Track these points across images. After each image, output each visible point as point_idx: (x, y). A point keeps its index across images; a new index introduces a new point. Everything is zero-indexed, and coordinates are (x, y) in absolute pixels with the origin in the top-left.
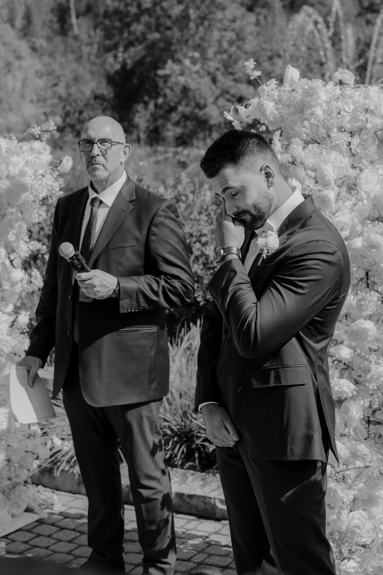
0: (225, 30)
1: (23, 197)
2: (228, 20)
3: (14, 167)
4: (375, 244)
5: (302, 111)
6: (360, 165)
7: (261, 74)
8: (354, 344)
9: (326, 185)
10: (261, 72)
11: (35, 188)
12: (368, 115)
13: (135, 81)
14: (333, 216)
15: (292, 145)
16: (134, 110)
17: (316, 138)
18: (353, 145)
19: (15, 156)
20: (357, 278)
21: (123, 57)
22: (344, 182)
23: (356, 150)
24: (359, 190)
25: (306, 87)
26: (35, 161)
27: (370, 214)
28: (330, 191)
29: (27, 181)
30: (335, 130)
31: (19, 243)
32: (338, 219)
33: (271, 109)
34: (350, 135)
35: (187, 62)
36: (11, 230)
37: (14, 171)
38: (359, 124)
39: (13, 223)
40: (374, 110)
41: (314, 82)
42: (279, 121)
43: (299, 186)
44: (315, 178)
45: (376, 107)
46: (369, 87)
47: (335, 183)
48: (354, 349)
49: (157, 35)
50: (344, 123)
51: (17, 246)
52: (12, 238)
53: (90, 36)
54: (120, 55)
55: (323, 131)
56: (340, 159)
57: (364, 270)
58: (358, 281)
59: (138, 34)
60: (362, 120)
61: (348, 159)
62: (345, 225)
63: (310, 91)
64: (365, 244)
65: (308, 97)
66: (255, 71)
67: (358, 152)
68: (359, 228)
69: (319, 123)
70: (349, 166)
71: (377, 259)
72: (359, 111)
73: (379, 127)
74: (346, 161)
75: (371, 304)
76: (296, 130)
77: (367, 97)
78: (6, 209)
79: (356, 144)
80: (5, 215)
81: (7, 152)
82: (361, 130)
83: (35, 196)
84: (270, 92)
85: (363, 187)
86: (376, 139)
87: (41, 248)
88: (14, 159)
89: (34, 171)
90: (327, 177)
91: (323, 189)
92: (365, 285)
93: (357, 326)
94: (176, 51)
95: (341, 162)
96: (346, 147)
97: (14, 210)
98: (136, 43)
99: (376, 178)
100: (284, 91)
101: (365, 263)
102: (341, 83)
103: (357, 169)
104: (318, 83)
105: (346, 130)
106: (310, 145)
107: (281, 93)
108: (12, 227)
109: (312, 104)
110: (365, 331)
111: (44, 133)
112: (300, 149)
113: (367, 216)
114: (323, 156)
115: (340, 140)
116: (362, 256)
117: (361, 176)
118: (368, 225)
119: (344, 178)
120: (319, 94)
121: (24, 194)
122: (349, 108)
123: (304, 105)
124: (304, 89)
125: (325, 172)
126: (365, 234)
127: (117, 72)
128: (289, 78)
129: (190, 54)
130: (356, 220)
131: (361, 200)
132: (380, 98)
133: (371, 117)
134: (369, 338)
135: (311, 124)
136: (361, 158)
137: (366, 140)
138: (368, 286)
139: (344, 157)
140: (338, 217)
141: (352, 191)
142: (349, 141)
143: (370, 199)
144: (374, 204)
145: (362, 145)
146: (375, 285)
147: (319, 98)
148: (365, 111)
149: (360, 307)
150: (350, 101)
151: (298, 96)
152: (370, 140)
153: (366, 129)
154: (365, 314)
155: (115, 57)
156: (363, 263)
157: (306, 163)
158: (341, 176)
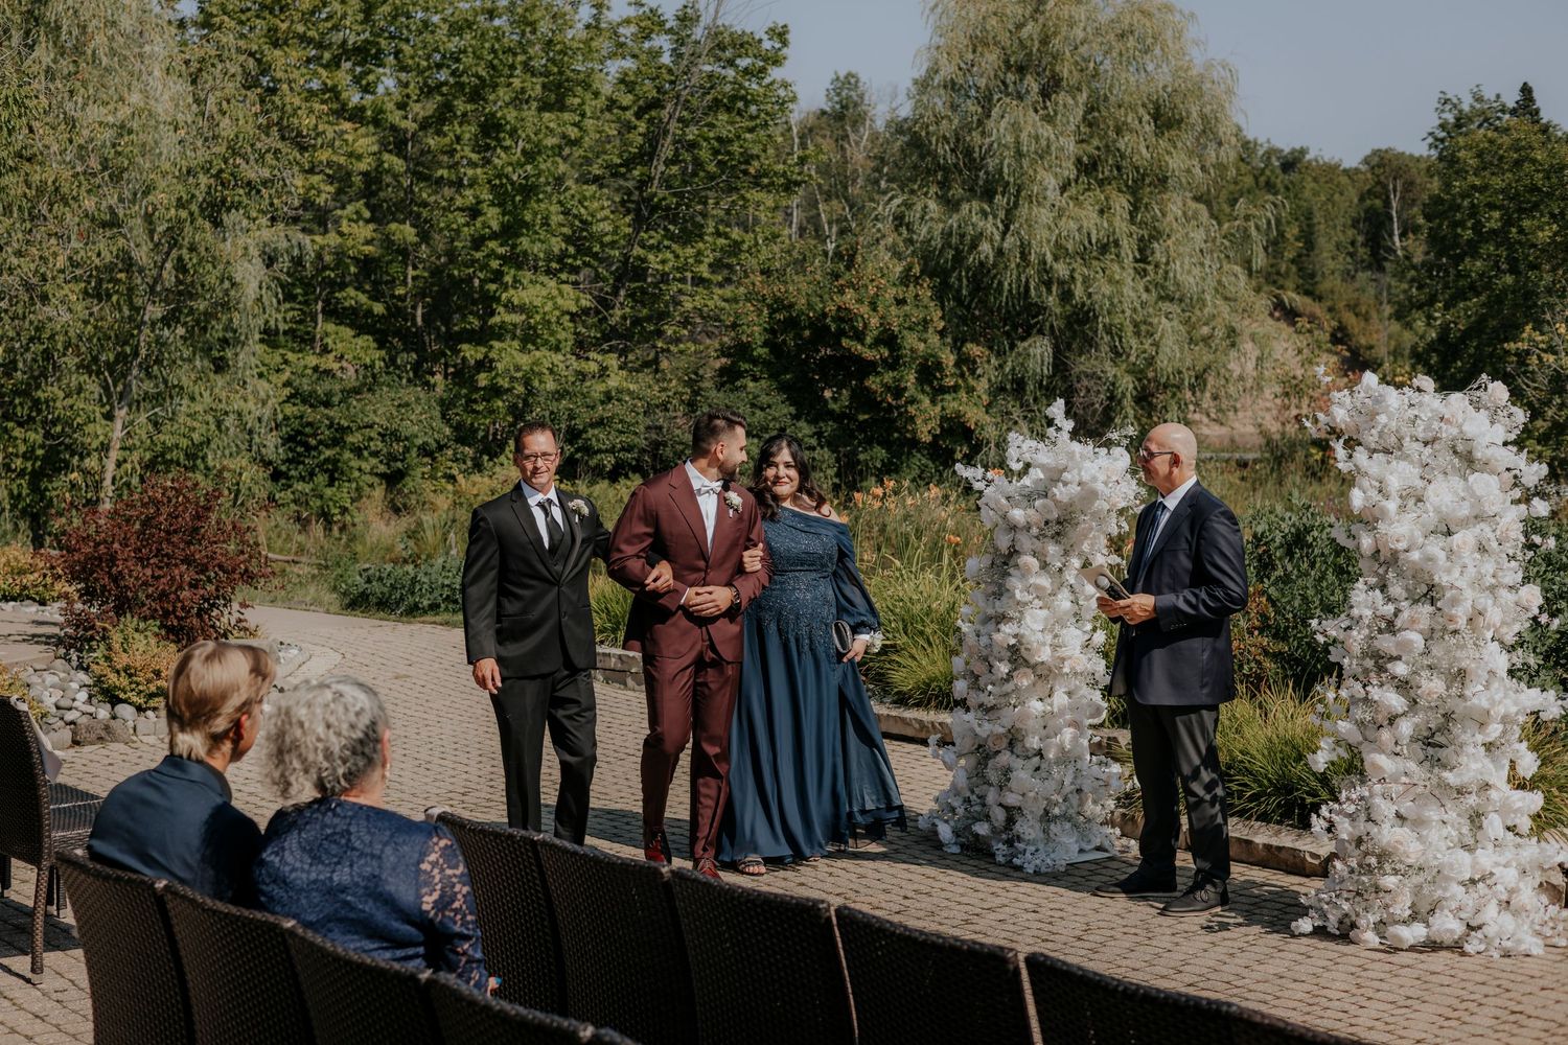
1: (1096, 505)
3: (1086, 472)
4: (1432, 558)
5: (1370, 419)
6: (1430, 477)
9: (1389, 496)
11: (1108, 495)
12: (1443, 424)
14: (1391, 527)
15: (1356, 454)
17: (1386, 447)
18: (1425, 455)
19: (1088, 462)
20: (1418, 594)
21: (1442, 318)
22: (1409, 494)
23: (1426, 461)
24: (1426, 502)
25: (1381, 394)
26: (1109, 467)
27: (1436, 528)
28: (1392, 502)
29: (1100, 488)
30: (1408, 439)
32: (1395, 530)
34: (1423, 445)
36: (1085, 539)
37: (1086, 477)
38: (1434, 433)
39: (1088, 533)
40: (1450, 419)
41: (1388, 389)
43: (1361, 496)
44: (1379, 489)
45: (1453, 416)
46: (1452, 395)
47: (1399, 495)
50: (1417, 432)
55: (1393, 439)
56: (1409, 469)
58: (1420, 596)
59: (1474, 276)
60: (1437, 429)
61: (1417, 469)
62: (1404, 537)
63: (1383, 398)
64: (1423, 557)
67: (1429, 463)
68: (1421, 540)
69: (1390, 432)
70: (1417, 477)
71: (1437, 573)
72: (1435, 420)
73: (1453, 437)
74: (1415, 472)
75: (1425, 617)
77: (1447, 405)
78: (1079, 517)
79: (1428, 454)
80: (1079, 523)
81: (1080, 457)
82: (1435, 440)
83: (1114, 505)
84: (1342, 399)
85: (1431, 500)
86: (1449, 450)
88: (1087, 464)
89: (1107, 477)
90: (1391, 488)
91: (1384, 500)
92: (1428, 601)
93: (1407, 638)
95: (1409, 473)
96: (1417, 457)
97: (1087, 519)
98: (1470, 294)
99: (1446, 490)
100: (1357, 398)
102: (1419, 390)
103: (1426, 480)
104: (1394, 391)
105: (1419, 439)
106: (1377, 455)
107: (1354, 401)
110: (1411, 642)
112: (1365, 458)
113: (1432, 529)
114: (1390, 466)
115: (1411, 450)
116: (1420, 569)
117: (1429, 488)
118: (1430, 539)
119: (1411, 489)
121: (1098, 502)
122: (1425, 417)
123: (1375, 413)
125: (1390, 483)
126: (1424, 548)
128: (1365, 384)
130: (1418, 533)
131: (1428, 512)
133: (1446, 427)
135: (1380, 433)
136: (1432, 469)
137: (1439, 451)
139: (1413, 467)
140: (1396, 528)
141: (1418, 504)
142: (1422, 451)
143: (1437, 512)
144: (1442, 518)
145: (1435, 456)
146: (1436, 601)
148: (1441, 420)
149: (1412, 620)
150: (1428, 409)
152: (1444, 450)
153: (1440, 439)
154: (1416, 627)
158: (1407, 487)
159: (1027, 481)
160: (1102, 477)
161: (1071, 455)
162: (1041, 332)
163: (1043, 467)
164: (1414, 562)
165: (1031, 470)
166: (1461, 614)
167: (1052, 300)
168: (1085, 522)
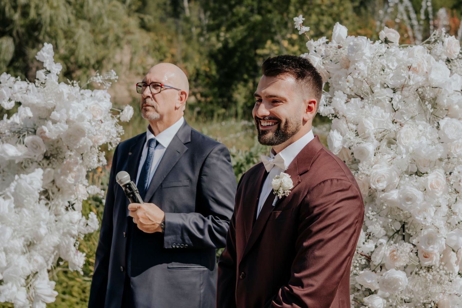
0: (323, 15)
1: (81, 142)
2: (326, 6)
3: (74, 111)
4: (410, 197)
5: (347, 67)
6: (400, 121)
7: (309, 30)
8: (387, 294)
9: (366, 138)
10: (309, 28)
11: (92, 133)
12: (410, 73)
13: (236, 60)
14: (370, 168)
15: (334, 98)
16: (234, 87)
17: (360, 93)
18: (395, 100)
19: (75, 102)
20: (393, 230)
21: (225, 36)
22: (384, 136)
23: (397, 106)
24: (399, 144)
25: (352, 43)
26: (94, 107)
27: (408, 168)
28: (370, 143)
29: (85, 126)
30: (379, 86)
31: (78, 186)
32: (375, 171)
33: (318, 64)
34: (392, 91)
35: (285, 43)
36: (70, 173)
37: (73, 116)
38: (402, 81)
39: (72, 167)
40: (416, 68)
41: (359, 39)
42: (325, 75)
43: (340, 138)
44: (356, 131)
45: (419, 66)
46: (414, 47)
47: (375, 137)
48: (387, 299)
49: (258, 18)
50: (387, 79)
51: (76, 189)
52: (71, 181)
53: (200, 19)
54: (222, 34)
55: (366, 86)
56: (382, 113)
57: (400, 222)
58: (394, 233)
59: (241, 15)
60: (404, 77)
61: (389, 114)
62: (382, 177)
63: (355, 47)
64: (401, 196)
65: (353, 53)
66: (303, 27)
67: (399, 108)
68: (397, 180)
69: (363, 79)
70: (390, 121)
71: (412, 211)
72: (403, 69)
73: (421, 84)
74: (388, 116)
75: (403, 254)
76: (340, 84)
77: (411, 56)
78: (65, 152)
79: (398, 100)
80: (65, 158)
81: (68, 98)
82: (403, 87)
83: (96, 142)
84: (317, 47)
85: (402, 142)
86: (417, 96)
87: (99, 192)
88: (75, 104)
89: (92, 116)
90: (367, 130)
91: (362, 141)
92: (401, 237)
93: (388, 275)
94: (275, 33)
95: (383, 117)
96: (388, 102)
97: (72, 154)
98: (238, 24)
99: (416, 133)
100: (331, 47)
101: (401, 215)
102: (386, 41)
103: (398, 124)
104: (363, 40)
105: (389, 86)
106: (352, 99)
107: (328, 49)
108: (71, 170)
109: (356, 59)
110: (396, 281)
111: (106, 81)
112: (343, 102)
113: (405, 170)
114: (365, 110)
115: (382, 95)
116: (398, 208)
117: (401, 131)
118: (405, 178)
119: (384, 132)
120: (363, 50)
121: (83, 138)
122: (393, 66)
123: (350, 62)
124: (350, 45)
125: (366, 126)
126: (402, 187)
127: (219, 50)
128: (337, 35)
129: (289, 36)
130: (394, 173)
131: (400, 153)
132: (424, 58)
133: (413, 75)
134: (400, 288)
135: (355, 79)
136: (402, 113)
137: (408, 97)
138: (404, 239)
139: (385, 112)
140: (375, 168)
141: (392, 145)
142: (392, 97)
143: (409, 154)
144: (412, 159)
145: (404, 101)
146: (411, 238)
147: (363, 54)
148: (408, 68)
149: (393, 258)
150: (394, 59)
151: (344, 52)
152: (412, 96)
153: (408, 86)
154: (398, 264)
155: (218, 36)
156: (399, 215)
157: (348, 116)
158: (381, 130)
159: (16, 119)
160: (88, 117)
161: (59, 96)
162: (11, 35)
163: (32, 107)
164: (392, 202)
165: (21, 109)
166: (435, 250)
167: (17, 17)
168: (71, 155)
